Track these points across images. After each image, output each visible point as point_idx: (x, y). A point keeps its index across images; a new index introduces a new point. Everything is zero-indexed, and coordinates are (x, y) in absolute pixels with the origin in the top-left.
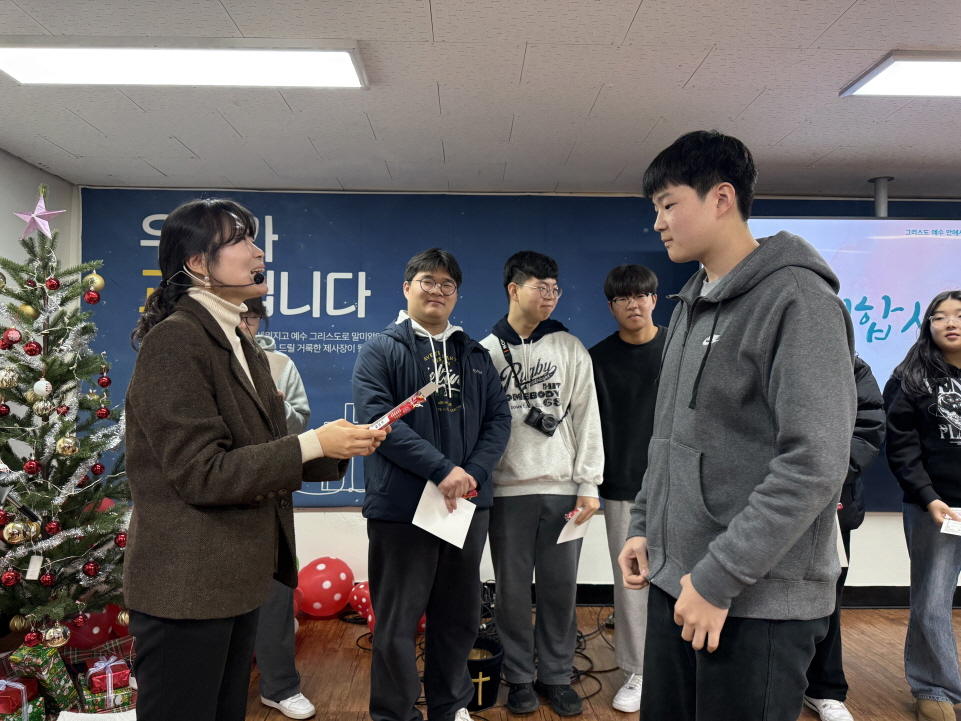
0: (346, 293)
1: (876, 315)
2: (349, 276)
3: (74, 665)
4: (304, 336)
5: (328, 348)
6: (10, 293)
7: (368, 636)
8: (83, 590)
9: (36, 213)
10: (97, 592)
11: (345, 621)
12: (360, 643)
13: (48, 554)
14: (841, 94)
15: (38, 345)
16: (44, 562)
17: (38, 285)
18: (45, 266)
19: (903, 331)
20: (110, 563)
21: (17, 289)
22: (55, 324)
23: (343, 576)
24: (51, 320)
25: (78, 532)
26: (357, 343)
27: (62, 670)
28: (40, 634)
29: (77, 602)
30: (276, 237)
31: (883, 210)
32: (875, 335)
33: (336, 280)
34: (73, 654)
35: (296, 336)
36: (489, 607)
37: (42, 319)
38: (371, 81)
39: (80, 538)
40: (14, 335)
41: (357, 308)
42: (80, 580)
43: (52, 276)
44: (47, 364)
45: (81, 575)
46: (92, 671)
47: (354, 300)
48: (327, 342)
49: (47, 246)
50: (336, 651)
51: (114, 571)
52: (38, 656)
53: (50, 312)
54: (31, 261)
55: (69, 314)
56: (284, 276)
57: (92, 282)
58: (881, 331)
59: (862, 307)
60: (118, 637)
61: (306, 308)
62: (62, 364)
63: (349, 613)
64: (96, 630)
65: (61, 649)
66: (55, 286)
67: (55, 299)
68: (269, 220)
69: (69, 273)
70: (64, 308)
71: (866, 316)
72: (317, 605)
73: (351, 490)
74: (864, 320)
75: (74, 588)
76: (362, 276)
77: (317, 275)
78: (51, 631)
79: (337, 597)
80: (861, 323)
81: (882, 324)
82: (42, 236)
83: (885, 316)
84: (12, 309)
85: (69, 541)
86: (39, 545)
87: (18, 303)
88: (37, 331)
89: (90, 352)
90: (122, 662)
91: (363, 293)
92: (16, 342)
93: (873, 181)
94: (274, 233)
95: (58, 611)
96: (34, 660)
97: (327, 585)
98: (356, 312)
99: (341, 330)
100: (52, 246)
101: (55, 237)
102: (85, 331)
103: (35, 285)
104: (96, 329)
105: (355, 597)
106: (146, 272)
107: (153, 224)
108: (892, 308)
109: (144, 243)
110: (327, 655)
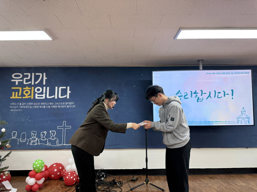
0: (64, 92)
1: (199, 95)
2: (65, 88)
4: (53, 104)
5: (59, 107)
7: (65, 184)
11: (61, 180)
12: (62, 186)
14: (174, 39)
19: (206, 99)
23: (61, 168)
26: (67, 105)
30: (46, 78)
31: (201, 68)
32: (199, 100)
33: (61, 89)
35: (51, 104)
38: (55, 39)
41: (67, 96)
47: (66, 94)
48: (59, 105)
56: (48, 88)
58: (201, 99)
59: (195, 93)
61: (54, 96)
68: (44, 74)
71: (196, 95)
72: (53, 176)
73: (64, 145)
74: (196, 96)
76: (68, 88)
77: (56, 88)
79: (58, 173)
80: (195, 97)
81: (201, 97)
83: (202, 95)
91: (69, 92)
93: (198, 61)
94: (46, 77)
97: (56, 170)
98: (67, 97)
99: (63, 102)
105: (62, 173)
106: (13, 88)
107: (15, 76)
108: (203, 93)
109: (12, 80)
110: (51, 189)
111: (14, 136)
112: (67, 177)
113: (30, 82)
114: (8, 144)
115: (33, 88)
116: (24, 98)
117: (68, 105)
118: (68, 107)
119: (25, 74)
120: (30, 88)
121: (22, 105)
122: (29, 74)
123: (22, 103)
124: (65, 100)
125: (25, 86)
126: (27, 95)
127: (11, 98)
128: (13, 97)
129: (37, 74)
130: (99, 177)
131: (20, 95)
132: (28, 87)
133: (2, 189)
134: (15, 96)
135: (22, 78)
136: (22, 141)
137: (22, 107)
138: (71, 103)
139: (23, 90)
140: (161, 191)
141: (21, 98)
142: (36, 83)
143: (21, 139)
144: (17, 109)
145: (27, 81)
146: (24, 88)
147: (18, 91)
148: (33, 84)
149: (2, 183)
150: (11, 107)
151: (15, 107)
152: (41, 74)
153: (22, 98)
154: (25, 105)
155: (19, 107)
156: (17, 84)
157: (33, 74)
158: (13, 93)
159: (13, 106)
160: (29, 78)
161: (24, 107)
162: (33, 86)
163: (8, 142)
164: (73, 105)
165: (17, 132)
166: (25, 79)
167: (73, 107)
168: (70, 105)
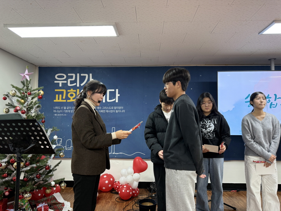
0: (113, 95)
1: (272, 100)
2: (113, 90)
3: (33, 205)
4: (100, 108)
5: (107, 111)
6: (17, 96)
7: (119, 198)
8: (36, 183)
9: (25, 74)
10: (40, 183)
11: (112, 193)
12: (116, 200)
13: (26, 172)
14: (259, 34)
15: (25, 111)
16: (25, 174)
17: (25, 94)
18: (27, 89)
20: (44, 174)
21: (20, 95)
22: (30, 105)
23: (111, 179)
24: (29, 104)
25: (35, 165)
26: (115, 110)
27: (29, 207)
28: (23, 196)
29: (34, 186)
31: (273, 68)
32: (272, 106)
33: (110, 92)
34: (33, 202)
36: (155, 189)
37: (26, 103)
38: (119, 34)
39: (35, 167)
40: (18, 108)
41: (116, 100)
42: (35, 180)
43: (29, 91)
44: (27, 116)
45: (35, 178)
46: (38, 207)
47: (115, 97)
48: (107, 110)
49: (28, 83)
50: (109, 202)
51: (45, 177)
52: (23, 202)
53: (29, 102)
54: (24, 87)
55: (34, 102)
57: (40, 93)
58: (274, 105)
59: (268, 97)
60: (46, 197)
62: (31, 116)
63: (113, 191)
64: (40, 195)
65: (29, 200)
66: (30, 94)
67: (30, 98)
68: (91, 75)
69: (34, 90)
70: (32, 100)
71: (269, 100)
72: (104, 188)
73: (114, 153)
74: (269, 101)
75: (33, 182)
76: (117, 90)
78: (26, 195)
79: (110, 186)
81: (274, 103)
82: (27, 80)
83: (275, 100)
84: (18, 101)
85: (32, 168)
86: (24, 169)
87: (20, 99)
88: (25, 107)
89: (39, 113)
90: (46, 204)
91: (117, 95)
92: (19, 110)
93: (270, 60)
94: (92, 78)
95: (28, 189)
96: (21, 203)
97: (107, 182)
98: (115, 101)
99: (111, 106)
100: (30, 83)
101: (30, 80)
102: (38, 107)
103: (24, 94)
104: (41, 106)
105: (115, 186)
106: (56, 90)
107: (58, 77)
108: (277, 98)
109: (55, 82)
110: (107, 203)
111: (59, 143)
112: (123, 191)
113: (75, 84)
114: (62, 153)
115: (78, 90)
116: (68, 101)
117: (117, 109)
118: (117, 112)
119: (69, 75)
120: (75, 91)
121: (66, 109)
122: (74, 75)
123: (66, 107)
124: (114, 104)
125: (70, 88)
126: (71, 98)
127: (55, 101)
128: (56, 100)
129: (82, 75)
130: (154, 190)
131: (64, 98)
132: (72, 89)
133: (54, 201)
134: (59, 99)
135: (66, 80)
136: (68, 149)
137: (67, 111)
138: (120, 108)
139: (67, 93)
140: (232, 209)
141: (65, 101)
142: (82, 85)
143: (66, 146)
144: (61, 113)
145: (72, 82)
146: (68, 91)
147: (62, 93)
148: (78, 86)
149: (53, 195)
150: (55, 111)
151: (59, 112)
152: (87, 75)
153: (67, 101)
154: (69, 109)
155: (63, 111)
156: (60, 85)
157: (78, 75)
158: (57, 96)
159: (56, 110)
160: (73, 79)
161: (69, 111)
162: (78, 88)
163: (61, 151)
164: (123, 110)
165: (61, 139)
166: (69, 80)
167: (122, 111)
168: (119, 110)
